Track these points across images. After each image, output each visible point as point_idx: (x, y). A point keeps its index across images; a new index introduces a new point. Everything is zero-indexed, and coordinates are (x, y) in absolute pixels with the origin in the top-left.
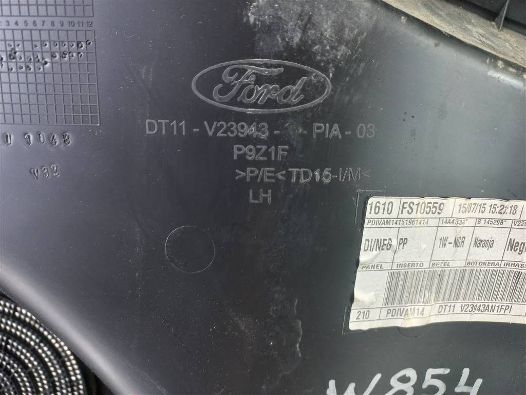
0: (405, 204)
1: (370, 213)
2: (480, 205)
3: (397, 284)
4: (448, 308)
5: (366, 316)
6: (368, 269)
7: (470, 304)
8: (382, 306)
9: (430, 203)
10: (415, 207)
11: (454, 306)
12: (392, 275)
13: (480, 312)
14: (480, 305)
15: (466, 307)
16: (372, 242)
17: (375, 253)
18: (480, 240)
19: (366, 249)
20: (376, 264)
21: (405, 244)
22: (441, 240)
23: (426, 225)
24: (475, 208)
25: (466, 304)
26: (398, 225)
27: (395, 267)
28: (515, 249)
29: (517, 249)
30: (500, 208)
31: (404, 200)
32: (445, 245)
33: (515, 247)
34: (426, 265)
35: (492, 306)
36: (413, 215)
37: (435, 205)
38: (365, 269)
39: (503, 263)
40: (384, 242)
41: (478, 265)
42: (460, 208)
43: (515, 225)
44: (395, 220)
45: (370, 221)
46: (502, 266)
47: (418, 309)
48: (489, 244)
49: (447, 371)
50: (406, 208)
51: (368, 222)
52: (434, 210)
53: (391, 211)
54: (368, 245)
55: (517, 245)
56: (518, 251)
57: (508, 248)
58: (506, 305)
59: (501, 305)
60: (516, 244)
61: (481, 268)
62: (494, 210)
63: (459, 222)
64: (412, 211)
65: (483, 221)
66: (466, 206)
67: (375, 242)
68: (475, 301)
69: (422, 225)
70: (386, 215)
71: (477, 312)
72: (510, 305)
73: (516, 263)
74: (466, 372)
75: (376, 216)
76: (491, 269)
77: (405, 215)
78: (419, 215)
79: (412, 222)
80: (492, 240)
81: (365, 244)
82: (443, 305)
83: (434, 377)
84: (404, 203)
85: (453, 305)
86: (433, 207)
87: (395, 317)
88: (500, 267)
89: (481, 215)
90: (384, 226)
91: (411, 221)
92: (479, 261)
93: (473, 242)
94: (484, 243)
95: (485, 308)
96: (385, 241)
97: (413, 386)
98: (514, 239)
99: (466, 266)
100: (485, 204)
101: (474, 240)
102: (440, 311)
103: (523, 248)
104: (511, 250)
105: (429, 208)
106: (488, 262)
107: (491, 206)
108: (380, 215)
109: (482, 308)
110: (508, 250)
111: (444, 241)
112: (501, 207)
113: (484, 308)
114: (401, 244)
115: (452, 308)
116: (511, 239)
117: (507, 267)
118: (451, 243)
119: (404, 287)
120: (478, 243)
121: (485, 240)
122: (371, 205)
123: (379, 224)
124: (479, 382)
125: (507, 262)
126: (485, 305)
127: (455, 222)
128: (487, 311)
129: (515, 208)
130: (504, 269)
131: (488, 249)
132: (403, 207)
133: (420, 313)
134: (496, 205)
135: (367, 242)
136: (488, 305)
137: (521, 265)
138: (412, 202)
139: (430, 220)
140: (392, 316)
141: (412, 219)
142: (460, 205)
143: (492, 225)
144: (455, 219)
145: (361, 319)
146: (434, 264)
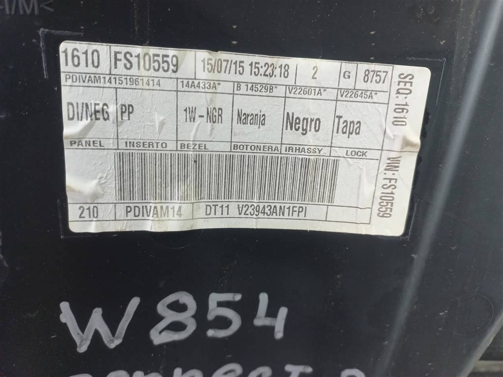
0: (118, 55)
1: (67, 64)
2: (235, 63)
3: (132, 172)
4: (219, 209)
5: (94, 213)
6: (80, 147)
7: (250, 204)
8: (115, 202)
9: (158, 55)
10: (134, 60)
11: (228, 207)
12: (121, 157)
13: (266, 216)
14: (264, 206)
15: (244, 209)
16: (78, 107)
17: (85, 122)
18: (245, 114)
19: (71, 116)
20: (92, 140)
21: (131, 113)
22: (186, 110)
23: (157, 87)
24: (228, 66)
25: (245, 204)
26: (113, 85)
27: (122, 146)
28: (297, 128)
29: (299, 127)
30: (264, 69)
31: (116, 48)
32: (194, 119)
33: (295, 125)
34: (171, 146)
35: (281, 207)
36: (134, 71)
37: (165, 59)
38: (75, 146)
39: (284, 147)
40: (95, 108)
41: (249, 150)
42: (204, 64)
43: (290, 93)
44: (107, 77)
45: (68, 77)
46: (283, 151)
47: (173, 208)
48: (259, 120)
49: (238, 297)
50: (120, 60)
51: (66, 79)
52: (165, 65)
53: (98, 63)
54: (74, 111)
55: (298, 121)
56: (301, 129)
57: (287, 126)
58: (298, 205)
59: (292, 206)
60: (296, 120)
61: (256, 154)
62: (257, 70)
63: (207, 85)
64: (131, 66)
65: (243, 86)
66: (213, 62)
67: (83, 107)
68: (255, 201)
69: (151, 87)
70: (91, 69)
71: (261, 215)
72: (304, 206)
73: (301, 147)
74: (264, 298)
75: (77, 70)
76: (269, 155)
77: (121, 69)
78: (144, 73)
79: (136, 82)
80: (262, 114)
81: (68, 110)
82: (211, 204)
83: (220, 304)
84: (116, 53)
85: (225, 204)
86: (164, 62)
87: (140, 217)
88: (281, 153)
89: (239, 78)
90: (90, 84)
91: (134, 80)
92: (250, 144)
93: (235, 117)
94: (252, 119)
95: (272, 210)
96: (97, 107)
97: (193, 316)
98: (293, 114)
99: (233, 150)
100: (243, 62)
101: (236, 113)
102: (208, 213)
103: (307, 126)
104: (291, 129)
105: (156, 63)
106: (262, 145)
107: (251, 65)
108: (82, 68)
109: (267, 210)
110: (287, 129)
111: (191, 113)
112: (265, 66)
113: (270, 210)
114: (125, 112)
115: (225, 209)
116: (288, 114)
117: (291, 153)
118: (202, 116)
119: (143, 176)
120: (243, 118)
121: (252, 114)
122: (65, 52)
123: (84, 82)
124: (283, 312)
125: (288, 146)
126: (271, 206)
127: (201, 85)
128: (274, 214)
129: (287, 68)
130: (286, 156)
131: (259, 127)
132: (116, 59)
133: (176, 212)
134: (259, 63)
135: (70, 106)
136: (275, 207)
137: (308, 149)
138: (128, 53)
139: (162, 81)
140: (135, 216)
141: (134, 78)
142: (203, 61)
143: (258, 93)
144: (201, 81)
145: (87, 218)
146: (182, 146)
